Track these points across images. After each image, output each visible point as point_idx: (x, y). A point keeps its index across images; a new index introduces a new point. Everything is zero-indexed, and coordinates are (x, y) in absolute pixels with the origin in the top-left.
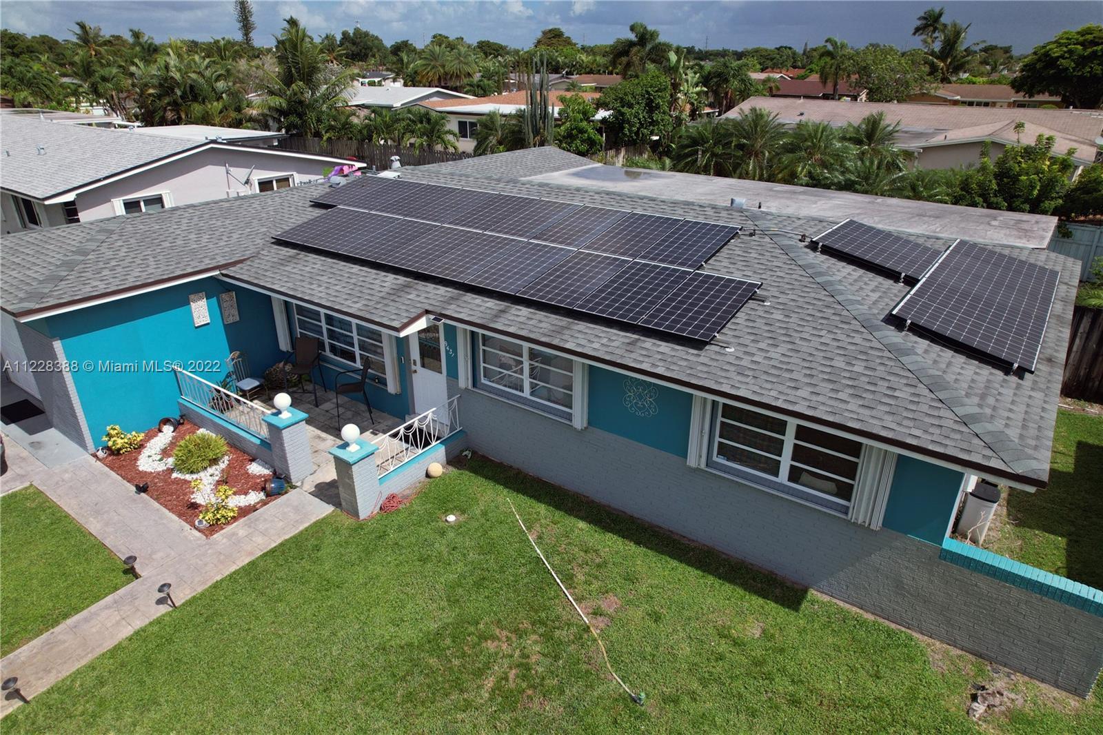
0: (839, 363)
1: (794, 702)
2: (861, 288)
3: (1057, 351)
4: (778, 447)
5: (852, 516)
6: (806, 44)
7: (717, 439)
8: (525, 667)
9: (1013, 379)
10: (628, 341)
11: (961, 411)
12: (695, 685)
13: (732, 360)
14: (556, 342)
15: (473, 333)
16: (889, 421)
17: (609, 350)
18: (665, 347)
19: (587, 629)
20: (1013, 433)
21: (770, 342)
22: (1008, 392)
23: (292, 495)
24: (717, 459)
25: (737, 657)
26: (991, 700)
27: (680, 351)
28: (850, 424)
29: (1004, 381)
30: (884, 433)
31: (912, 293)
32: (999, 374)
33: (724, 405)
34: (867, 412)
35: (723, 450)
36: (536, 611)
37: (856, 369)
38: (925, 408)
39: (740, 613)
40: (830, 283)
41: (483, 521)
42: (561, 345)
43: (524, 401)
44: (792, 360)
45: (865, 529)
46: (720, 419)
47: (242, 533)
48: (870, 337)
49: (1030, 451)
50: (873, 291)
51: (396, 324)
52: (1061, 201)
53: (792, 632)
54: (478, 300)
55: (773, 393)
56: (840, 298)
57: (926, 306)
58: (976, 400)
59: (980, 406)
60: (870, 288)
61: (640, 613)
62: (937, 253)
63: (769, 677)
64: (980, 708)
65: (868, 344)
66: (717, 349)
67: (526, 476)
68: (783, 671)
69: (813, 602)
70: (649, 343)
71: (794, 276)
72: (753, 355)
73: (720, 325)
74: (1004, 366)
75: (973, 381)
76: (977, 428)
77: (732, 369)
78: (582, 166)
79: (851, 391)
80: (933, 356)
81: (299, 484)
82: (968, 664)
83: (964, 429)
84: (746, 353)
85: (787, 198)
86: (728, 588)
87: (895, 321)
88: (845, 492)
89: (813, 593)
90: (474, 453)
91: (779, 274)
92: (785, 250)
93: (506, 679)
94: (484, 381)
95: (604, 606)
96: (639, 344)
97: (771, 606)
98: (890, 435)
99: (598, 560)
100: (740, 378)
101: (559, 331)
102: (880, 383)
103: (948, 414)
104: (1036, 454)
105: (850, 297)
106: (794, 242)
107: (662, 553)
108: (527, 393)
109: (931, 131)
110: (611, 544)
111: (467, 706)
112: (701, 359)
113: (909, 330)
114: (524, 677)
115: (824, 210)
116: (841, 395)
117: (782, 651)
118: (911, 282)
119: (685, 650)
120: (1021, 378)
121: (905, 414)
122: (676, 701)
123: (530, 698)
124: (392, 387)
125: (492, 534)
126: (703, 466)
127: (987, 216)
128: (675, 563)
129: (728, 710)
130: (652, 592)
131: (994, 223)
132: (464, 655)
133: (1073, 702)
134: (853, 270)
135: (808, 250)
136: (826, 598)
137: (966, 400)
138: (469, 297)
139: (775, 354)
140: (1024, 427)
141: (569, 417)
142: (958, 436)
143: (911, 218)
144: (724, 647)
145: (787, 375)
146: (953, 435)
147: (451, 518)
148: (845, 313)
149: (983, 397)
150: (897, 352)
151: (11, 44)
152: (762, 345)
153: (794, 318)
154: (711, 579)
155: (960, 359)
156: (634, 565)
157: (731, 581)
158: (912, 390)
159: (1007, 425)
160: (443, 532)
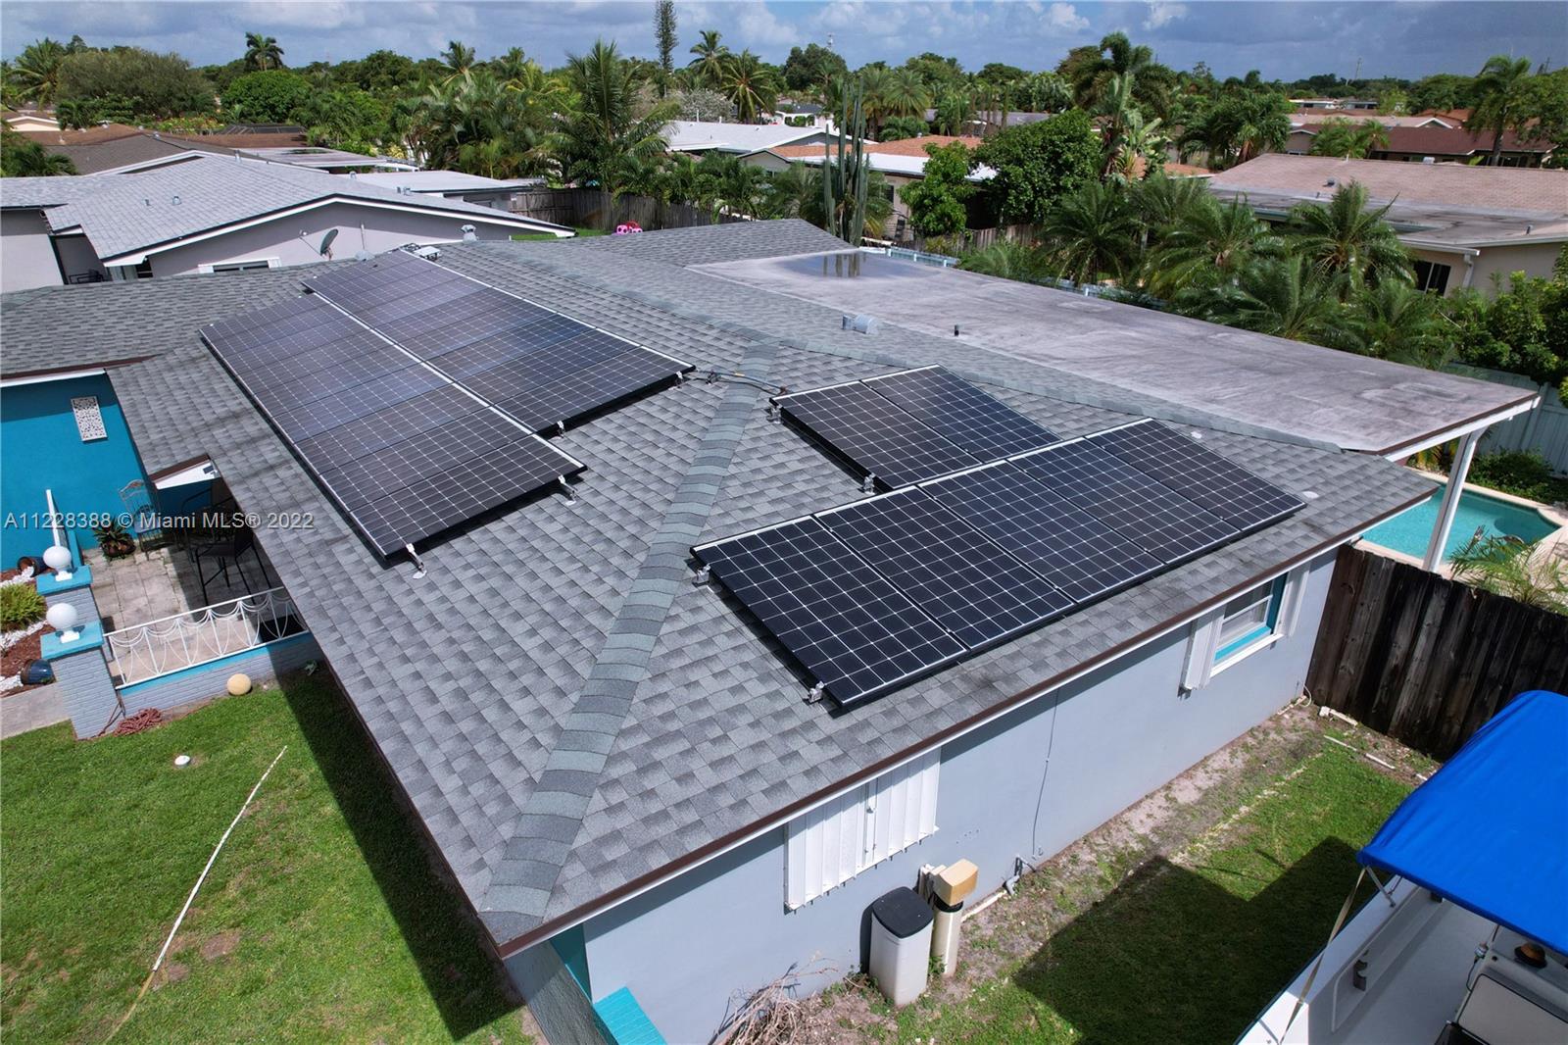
9: (813, 713)
11: (561, 760)
13: (398, 593)
16: (440, 752)
19: (141, 979)
31: (829, 512)
54: (272, 447)
56: (675, 509)
58: (634, 743)
59: (619, 756)
62: (1041, 441)
66: (408, 569)
72: (435, 589)
75: (699, 702)
77: (380, 608)
84: (430, 585)
92: (720, 412)
95: (207, 948)
105: (697, 508)
112: (367, 584)
134: (804, 459)
135: (762, 415)
137: (605, 741)
146: (491, 805)
147: (184, 760)
148: (648, 536)
151: (393, 68)
153: (569, 535)
158: (549, 702)
160: (150, 779)
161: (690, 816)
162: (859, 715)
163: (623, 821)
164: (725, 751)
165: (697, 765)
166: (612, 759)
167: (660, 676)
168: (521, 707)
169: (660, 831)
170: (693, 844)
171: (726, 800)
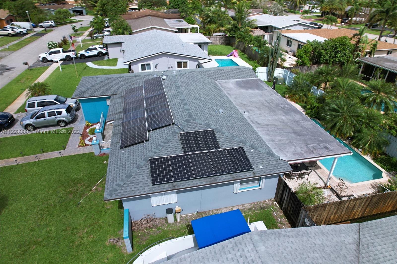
0: (128, 163)
8: (77, 190)
12: (88, 207)
13: (120, 154)
19: (91, 190)
20: (119, 191)
25: (100, 208)
26: (116, 241)
29: (147, 183)
37: (127, 166)
44: (125, 159)
48: (140, 161)
49: (114, 195)
58: (128, 182)
62: (216, 148)
64: (112, 240)
78: (249, 78)
80: (143, 171)
84: (123, 153)
91: (160, 139)
92: (172, 133)
93: (73, 190)
95: (98, 189)
100: (114, 158)
106: (179, 131)
116: (116, 169)
122: (82, 207)
134: (178, 144)
135: (178, 135)
137: (125, 182)
139: (125, 156)
145: (119, 161)
150: (137, 167)
152: (127, 153)
153: (141, 150)
155: (149, 174)
160: (101, 164)
161: (129, 193)
162: (155, 186)
163: (122, 191)
164: (137, 186)
165: (133, 187)
166: (124, 184)
167: (136, 175)
168: (121, 174)
169: (125, 193)
170: (127, 196)
171: (134, 192)
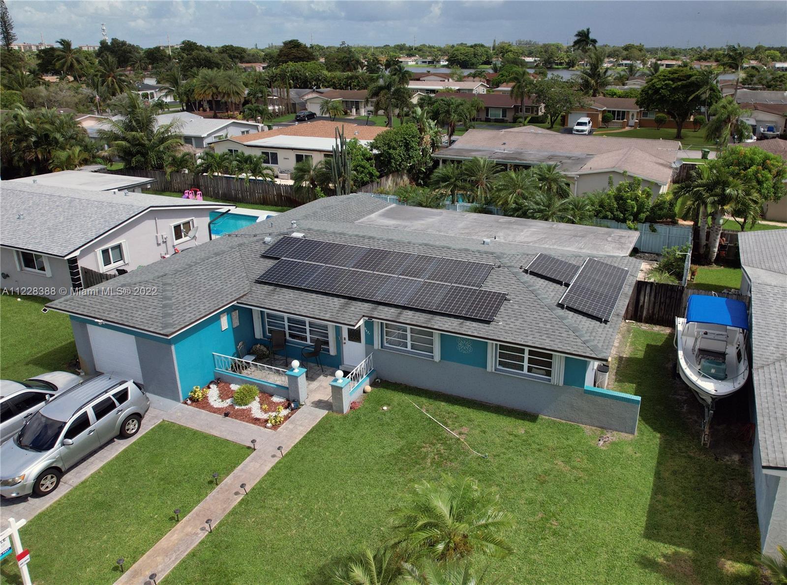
0: (541, 325)
1: (540, 450)
2: (547, 291)
3: (621, 310)
4: (522, 359)
5: (552, 382)
6: (495, 41)
7: (498, 359)
8: (440, 455)
9: (603, 324)
10: (459, 323)
11: (583, 339)
12: (504, 450)
13: (502, 327)
14: (429, 326)
15: (381, 323)
16: (560, 345)
17: (453, 327)
18: (475, 324)
19: (459, 439)
20: (600, 345)
21: (515, 318)
22: (600, 330)
23: (302, 408)
24: (498, 367)
25: (517, 440)
26: (605, 440)
27: (481, 325)
28: (547, 348)
29: (600, 326)
30: (558, 350)
31: (567, 291)
32: (598, 323)
33: (500, 345)
34: (553, 343)
35: (501, 363)
36: (437, 436)
37: (547, 327)
38: (572, 339)
39: (515, 426)
40: (535, 290)
41: (399, 407)
42: (432, 327)
43: (408, 352)
44: (524, 325)
45: (557, 386)
46: (499, 351)
47: (291, 427)
48: (552, 313)
49: (604, 350)
50: (552, 292)
51: (352, 323)
52: (648, 213)
53: (536, 430)
54: (386, 309)
55: (519, 339)
56: (539, 297)
57: (572, 297)
58: (589, 334)
59: (590, 336)
60: (551, 290)
61: (477, 431)
62: (578, 267)
63: (530, 445)
64: (601, 442)
65: (551, 316)
66: (495, 323)
67: (410, 387)
68: (534, 442)
69: (542, 419)
70: (468, 323)
71: (520, 288)
72: (509, 324)
73: (495, 313)
74: (599, 320)
75: (589, 327)
76: (588, 345)
77: (503, 331)
78: (385, 207)
79: (546, 335)
80: (575, 318)
81: (303, 403)
82: (598, 431)
83: (584, 345)
84: (507, 324)
85: (508, 228)
86: (509, 419)
87: (561, 306)
88: (549, 373)
89: (541, 416)
90: (381, 380)
91: (514, 287)
92: (515, 274)
93: (435, 459)
94: (386, 344)
95: (463, 431)
96: (464, 324)
97: (527, 423)
98: (561, 350)
99: (454, 416)
100: (506, 334)
101: (429, 320)
102: (556, 331)
103: (579, 340)
104: (606, 351)
105: (543, 296)
106: (518, 270)
107: (480, 410)
108: (409, 348)
109: (584, 156)
110: (457, 409)
111: (424, 469)
112: (490, 328)
113: (566, 309)
114: (441, 457)
115: (527, 237)
116: (543, 337)
117: (533, 436)
118: (567, 285)
119: (497, 440)
120: (606, 324)
121: (565, 342)
122: (499, 456)
123: (446, 463)
124: (333, 351)
125: (406, 411)
126: (493, 371)
127: (607, 234)
128: (486, 413)
129: (517, 456)
130: (481, 424)
131: (609, 239)
132: (415, 454)
133: (631, 436)
134: (544, 282)
135: (524, 273)
136: (547, 417)
137: (586, 335)
138: (381, 307)
139: (517, 323)
140: (604, 342)
141: (432, 357)
142: (582, 348)
143: (569, 239)
144: (511, 438)
145: (523, 331)
146: (581, 348)
147: (385, 408)
148: (542, 303)
149: (591, 333)
150: (562, 318)
152: (512, 320)
153: (523, 308)
154: (501, 417)
155: (585, 319)
156: (470, 415)
157: (510, 416)
158: (568, 333)
159: (598, 342)
160: (384, 414)
